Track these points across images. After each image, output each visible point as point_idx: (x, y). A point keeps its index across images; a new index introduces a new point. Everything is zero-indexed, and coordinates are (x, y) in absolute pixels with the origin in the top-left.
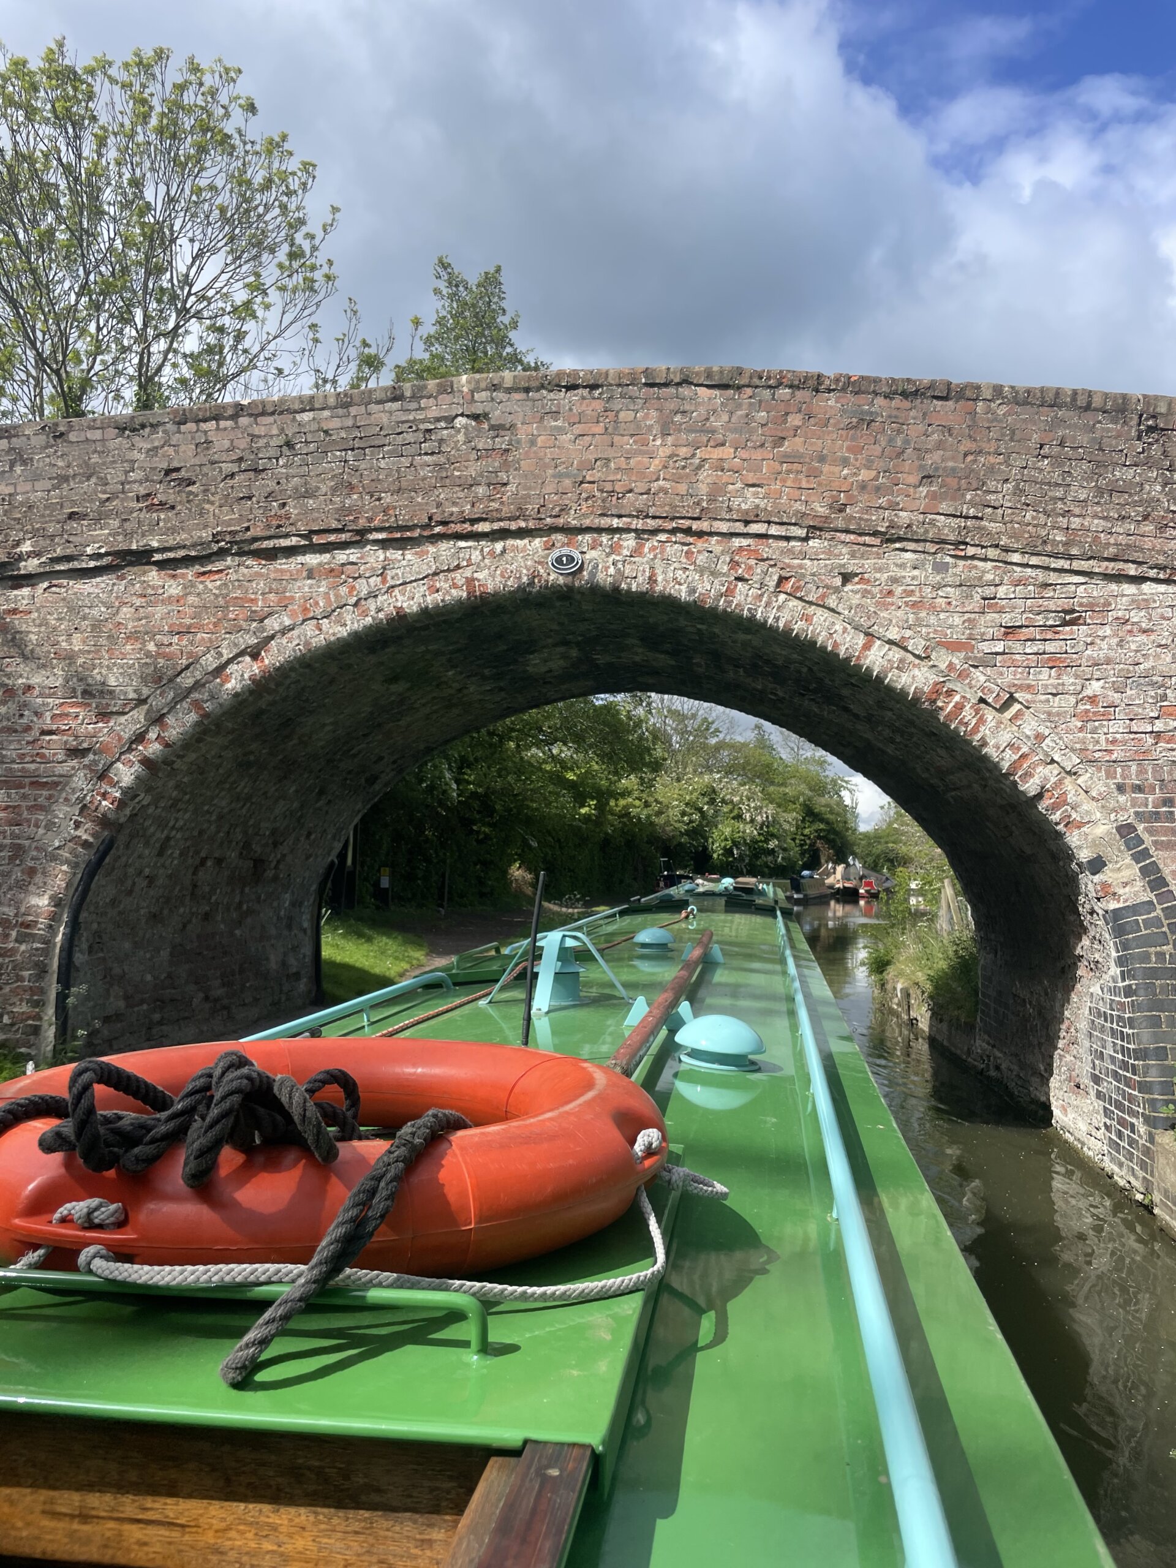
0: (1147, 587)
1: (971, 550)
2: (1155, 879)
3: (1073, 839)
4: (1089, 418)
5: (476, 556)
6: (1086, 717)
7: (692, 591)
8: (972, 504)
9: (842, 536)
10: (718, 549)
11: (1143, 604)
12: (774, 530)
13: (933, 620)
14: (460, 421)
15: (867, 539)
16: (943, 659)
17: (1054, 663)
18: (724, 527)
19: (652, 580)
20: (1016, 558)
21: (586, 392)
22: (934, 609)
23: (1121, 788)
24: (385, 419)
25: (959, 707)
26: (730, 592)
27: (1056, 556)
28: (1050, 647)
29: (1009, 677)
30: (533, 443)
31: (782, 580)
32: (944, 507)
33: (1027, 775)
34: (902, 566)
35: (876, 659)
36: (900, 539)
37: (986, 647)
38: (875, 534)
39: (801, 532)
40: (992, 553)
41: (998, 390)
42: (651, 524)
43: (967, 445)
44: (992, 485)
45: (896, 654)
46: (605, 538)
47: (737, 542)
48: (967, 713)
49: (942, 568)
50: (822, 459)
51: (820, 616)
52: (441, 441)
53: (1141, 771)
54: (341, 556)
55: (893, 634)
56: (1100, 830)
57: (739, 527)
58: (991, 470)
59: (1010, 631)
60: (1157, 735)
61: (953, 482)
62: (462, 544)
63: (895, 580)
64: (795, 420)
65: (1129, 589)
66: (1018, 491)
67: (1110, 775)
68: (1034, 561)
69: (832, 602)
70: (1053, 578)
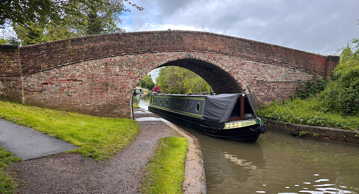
0: (250, 61)
1: (234, 56)
2: (250, 91)
3: (242, 87)
4: (245, 42)
5: (178, 54)
6: (244, 75)
7: (204, 59)
8: (234, 51)
9: (220, 54)
10: (207, 54)
11: (249, 63)
12: (213, 53)
13: (229, 64)
14: (175, 36)
15: (223, 54)
16: (230, 68)
17: (241, 69)
18: (208, 52)
19: (199, 58)
20: (238, 57)
21: (191, 34)
22: (230, 63)
23: (247, 82)
24: (166, 35)
25: (232, 73)
26: (208, 60)
27: (242, 57)
28: (241, 67)
29: (237, 70)
30: (185, 40)
31: (214, 58)
32: (231, 51)
33: (238, 81)
34: (226, 58)
35: (224, 68)
36: (226, 54)
37: (235, 67)
38: (224, 54)
39: (216, 53)
40: (235, 57)
41: (236, 38)
42: (199, 51)
43: (233, 44)
44: (236, 49)
45: (226, 68)
46: (194, 52)
47: (209, 54)
48: (233, 74)
49: (230, 58)
50: (218, 45)
51: (218, 63)
52: (173, 39)
53: (249, 80)
54: (162, 53)
55: (225, 65)
56: (245, 87)
57: (209, 52)
58: (235, 47)
59: (237, 65)
60: (250, 77)
61: (232, 48)
62: (177, 52)
63: (226, 59)
64: (215, 40)
65: (248, 61)
66: (238, 50)
67: (246, 81)
68: (240, 58)
69: (219, 61)
70: (241, 60)
